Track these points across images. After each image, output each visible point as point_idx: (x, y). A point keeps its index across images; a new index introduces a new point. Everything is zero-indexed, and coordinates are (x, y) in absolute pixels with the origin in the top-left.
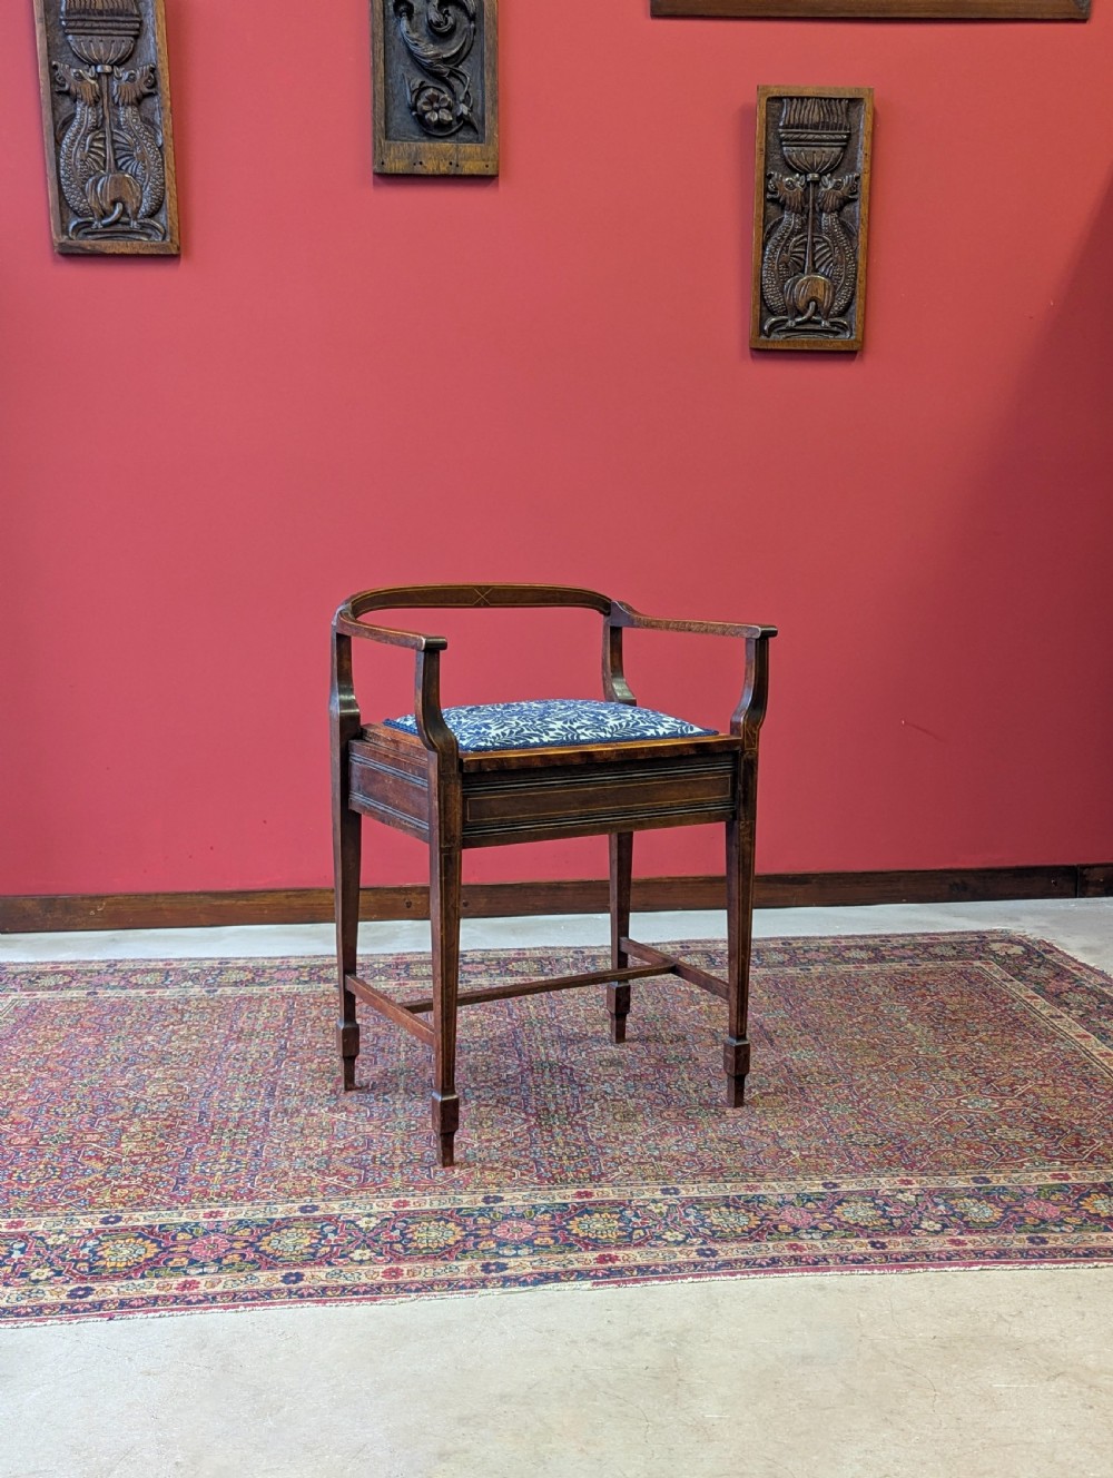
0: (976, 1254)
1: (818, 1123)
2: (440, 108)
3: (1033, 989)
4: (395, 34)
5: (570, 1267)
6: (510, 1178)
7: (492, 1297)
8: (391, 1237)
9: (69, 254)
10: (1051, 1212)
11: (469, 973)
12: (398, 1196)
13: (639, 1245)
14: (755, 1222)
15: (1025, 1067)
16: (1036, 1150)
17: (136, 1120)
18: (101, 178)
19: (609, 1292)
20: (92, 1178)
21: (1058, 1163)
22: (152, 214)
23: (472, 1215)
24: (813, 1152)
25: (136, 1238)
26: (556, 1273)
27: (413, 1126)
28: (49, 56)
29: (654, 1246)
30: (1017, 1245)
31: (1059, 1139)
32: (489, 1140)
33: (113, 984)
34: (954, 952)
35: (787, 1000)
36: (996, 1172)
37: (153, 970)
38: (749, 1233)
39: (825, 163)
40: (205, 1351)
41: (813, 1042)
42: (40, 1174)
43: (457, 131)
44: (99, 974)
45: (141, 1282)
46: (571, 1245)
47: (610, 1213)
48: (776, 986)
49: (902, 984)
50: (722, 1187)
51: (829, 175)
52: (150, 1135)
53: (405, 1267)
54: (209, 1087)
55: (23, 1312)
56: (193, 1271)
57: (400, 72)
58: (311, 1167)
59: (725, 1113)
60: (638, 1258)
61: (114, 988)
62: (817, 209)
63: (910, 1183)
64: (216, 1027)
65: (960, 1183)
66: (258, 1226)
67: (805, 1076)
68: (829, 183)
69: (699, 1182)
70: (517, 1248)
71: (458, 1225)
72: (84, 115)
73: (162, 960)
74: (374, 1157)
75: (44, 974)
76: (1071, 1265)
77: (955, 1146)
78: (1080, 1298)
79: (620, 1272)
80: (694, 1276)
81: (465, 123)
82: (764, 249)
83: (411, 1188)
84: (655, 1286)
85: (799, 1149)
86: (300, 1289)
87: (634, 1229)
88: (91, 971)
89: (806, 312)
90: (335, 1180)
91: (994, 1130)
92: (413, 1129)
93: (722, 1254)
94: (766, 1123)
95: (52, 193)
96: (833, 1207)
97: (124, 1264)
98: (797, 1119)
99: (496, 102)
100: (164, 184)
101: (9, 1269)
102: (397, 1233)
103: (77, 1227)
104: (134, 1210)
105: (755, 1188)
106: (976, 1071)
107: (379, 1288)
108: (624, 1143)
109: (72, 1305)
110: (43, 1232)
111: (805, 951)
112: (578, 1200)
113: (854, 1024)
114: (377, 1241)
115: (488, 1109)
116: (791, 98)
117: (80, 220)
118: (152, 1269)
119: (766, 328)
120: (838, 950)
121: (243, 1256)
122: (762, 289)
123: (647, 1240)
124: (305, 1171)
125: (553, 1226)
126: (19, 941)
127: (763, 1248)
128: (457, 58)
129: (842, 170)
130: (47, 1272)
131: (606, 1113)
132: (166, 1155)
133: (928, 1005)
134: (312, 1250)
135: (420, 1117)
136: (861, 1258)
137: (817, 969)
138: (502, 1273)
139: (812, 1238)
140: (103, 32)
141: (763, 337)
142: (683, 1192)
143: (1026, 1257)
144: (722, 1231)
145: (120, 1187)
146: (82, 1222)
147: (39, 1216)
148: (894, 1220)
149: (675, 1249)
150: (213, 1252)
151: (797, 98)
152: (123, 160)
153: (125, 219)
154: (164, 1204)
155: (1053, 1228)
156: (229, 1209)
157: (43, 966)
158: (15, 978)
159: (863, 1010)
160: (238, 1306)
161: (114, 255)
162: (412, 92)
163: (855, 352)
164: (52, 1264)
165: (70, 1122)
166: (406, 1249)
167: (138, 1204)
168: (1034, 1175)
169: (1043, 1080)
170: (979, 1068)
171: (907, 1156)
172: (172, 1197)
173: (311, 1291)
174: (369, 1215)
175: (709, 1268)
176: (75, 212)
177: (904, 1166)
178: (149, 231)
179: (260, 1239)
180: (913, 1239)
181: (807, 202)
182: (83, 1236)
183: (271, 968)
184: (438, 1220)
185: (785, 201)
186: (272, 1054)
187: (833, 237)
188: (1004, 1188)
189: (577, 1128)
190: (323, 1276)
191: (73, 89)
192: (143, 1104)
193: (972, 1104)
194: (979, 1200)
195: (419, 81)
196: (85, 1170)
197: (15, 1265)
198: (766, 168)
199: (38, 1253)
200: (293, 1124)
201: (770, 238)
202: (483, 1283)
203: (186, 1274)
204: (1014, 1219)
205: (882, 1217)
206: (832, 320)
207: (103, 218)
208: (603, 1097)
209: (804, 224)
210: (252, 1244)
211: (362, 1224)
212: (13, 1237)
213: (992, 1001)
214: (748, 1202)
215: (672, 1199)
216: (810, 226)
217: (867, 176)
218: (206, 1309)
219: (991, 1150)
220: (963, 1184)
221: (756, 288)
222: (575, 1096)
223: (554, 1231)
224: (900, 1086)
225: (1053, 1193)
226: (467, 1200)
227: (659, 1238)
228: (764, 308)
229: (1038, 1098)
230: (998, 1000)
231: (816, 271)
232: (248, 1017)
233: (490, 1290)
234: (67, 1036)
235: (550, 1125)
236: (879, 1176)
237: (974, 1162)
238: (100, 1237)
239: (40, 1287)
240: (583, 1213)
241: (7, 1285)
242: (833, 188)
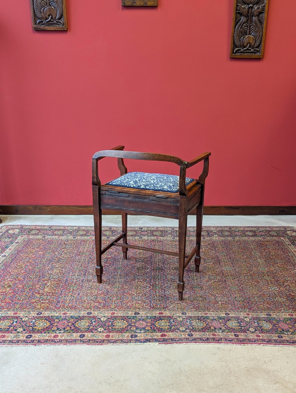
0: (262, 340)
1: (228, 293)
5: (154, 337)
6: (142, 306)
7: (132, 346)
8: (109, 324)
9: (37, 30)
10: (285, 327)
11: (143, 235)
12: (113, 311)
13: (173, 331)
14: (205, 325)
15: (288, 276)
16: (286, 305)
17: (49, 281)
18: (45, 8)
19: (163, 346)
20: (36, 300)
21: (291, 310)
22: (60, 19)
23: (131, 318)
24: (224, 302)
25: (45, 320)
26: (150, 339)
27: (120, 287)
29: (177, 332)
30: (274, 338)
31: (293, 302)
32: (139, 293)
33: (49, 234)
34: (276, 234)
35: (227, 249)
36: (273, 312)
37: (61, 230)
38: (203, 329)
40: (57, 358)
41: (231, 264)
42: (23, 297)
44: (47, 230)
45: (44, 334)
46: (155, 330)
47: (167, 320)
48: (225, 244)
49: (260, 245)
50: (198, 313)
51: (256, 5)
53: (111, 334)
54: (69, 271)
55: (14, 342)
56: (57, 332)
58: (92, 300)
59: (203, 288)
60: (172, 336)
61: (50, 235)
62: (252, 15)
63: (249, 315)
64: (74, 250)
65: (263, 315)
66: (76, 318)
67: (227, 276)
68: (255, 7)
69: (192, 311)
70: (141, 330)
71: (127, 321)
73: (63, 226)
74: (108, 297)
75: (32, 229)
76: (288, 346)
77: (264, 303)
78: (288, 357)
79: (166, 340)
80: (185, 343)
82: (235, 28)
83: (116, 308)
84: (175, 345)
85: (221, 301)
86: (84, 340)
87: (172, 326)
88: (44, 229)
89: (247, 46)
90: (97, 304)
91: (275, 298)
92: (120, 288)
93: (194, 336)
94: (213, 291)
95: (32, 13)
96: (227, 322)
97: (41, 328)
98: (222, 291)
100: (63, 10)
101: (12, 328)
102: (110, 323)
103: (31, 315)
104: (45, 311)
105: (207, 314)
106: (274, 277)
107: (103, 341)
109: (27, 340)
110: (22, 317)
111: (235, 232)
112: (159, 315)
113: (244, 258)
114: (105, 325)
115: (140, 282)
117: (40, 21)
118: (47, 331)
119: (234, 51)
120: (244, 231)
121: (71, 328)
122: (234, 40)
123: (175, 330)
124: (90, 301)
125: (151, 323)
126: (28, 217)
127: (205, 334)
129: (260, 3)
130: (21, 330)
131: (171, 286)
132: (56, 293)
133: (265, 253)
134: (88, 327)
135: (122, 284)
136: (231, 340)
137: (237, 238)
138: (136, 338)
139: (219, 332)
141: (234, 54)
142: (187, 314)
143: (276, 342)
144: (195, 328)
145: (43, 303)
146: (32, 314)
147: (22, 311)
148: (242, 327)
149: (182, 333)
150: (63, 326)
152: (51, 3)
153: (52, 20)
154: (53, 309)
155: (285, 333)
156: (69, 312)
157: (33, 227)
158: (25, 230)
159: (247, 253)
160: (67, 344)
161: (49, 31)
163: (261, 59)
164: (23, 327)
165: (33, 281)
166: (112, 329)
167: (47, 309)
168: (284, 314)
169: (293, 281)
170: (275, 276)
171: (250, 306)
172: (55, 307)
173: (86, 341)
174: (104, 317)
175: (190, 340)
176: (39, 18)
177: (249, 309)
179: (75, 322)
180: (246, 334)
181: (249, 13)
182: (32, 318)
183: (91, 230)
184: (122, 319)
185: (242, 13)
186: (87, 260)
187: (256, 24)
188: (274, 318)
189: (163, 290)
190: (90, 336)
192: (52, 275)
193: (271, 288)
194: (267, 322)
196: (35, 297)
197: (14, 326)
198: (237, 3)
199: (20, 323)
200: (89, 285)
201: (237, 24)
202: (130, 341)
204: (275, 329)
205: (239, 326)
206: (254, 49)
207: (46, 20)
208: (171, 280)
209: (247, 20)
210: (73, 324)
211: (102, 319)
212: (14, 317)
213: (283, 252)
214: (204, 318)
215: (184, 316)
216: (249, 21)
217: (267, 5)
218: (59, 344)
219: (273, 304)
220: (263, 316)
221: (232, 40)
222: (164, 280)
223: (151, 325)
224: (252, 281)
225: (288, 321)
226: (131, 313)
227: (178, 329)
228: (234, 46)
229: (290, 287)
230: (286, 252)
231: (250, 34)
232: (83, 247)
233: (132, 344)
234: (36, 251)
235: (156, 289)
236: (241, 312)
237: (268, 308)
238: (36, 319)
239: (19, 334)
240: (160, 320)
241: (11, 333)
242: (257, 9)
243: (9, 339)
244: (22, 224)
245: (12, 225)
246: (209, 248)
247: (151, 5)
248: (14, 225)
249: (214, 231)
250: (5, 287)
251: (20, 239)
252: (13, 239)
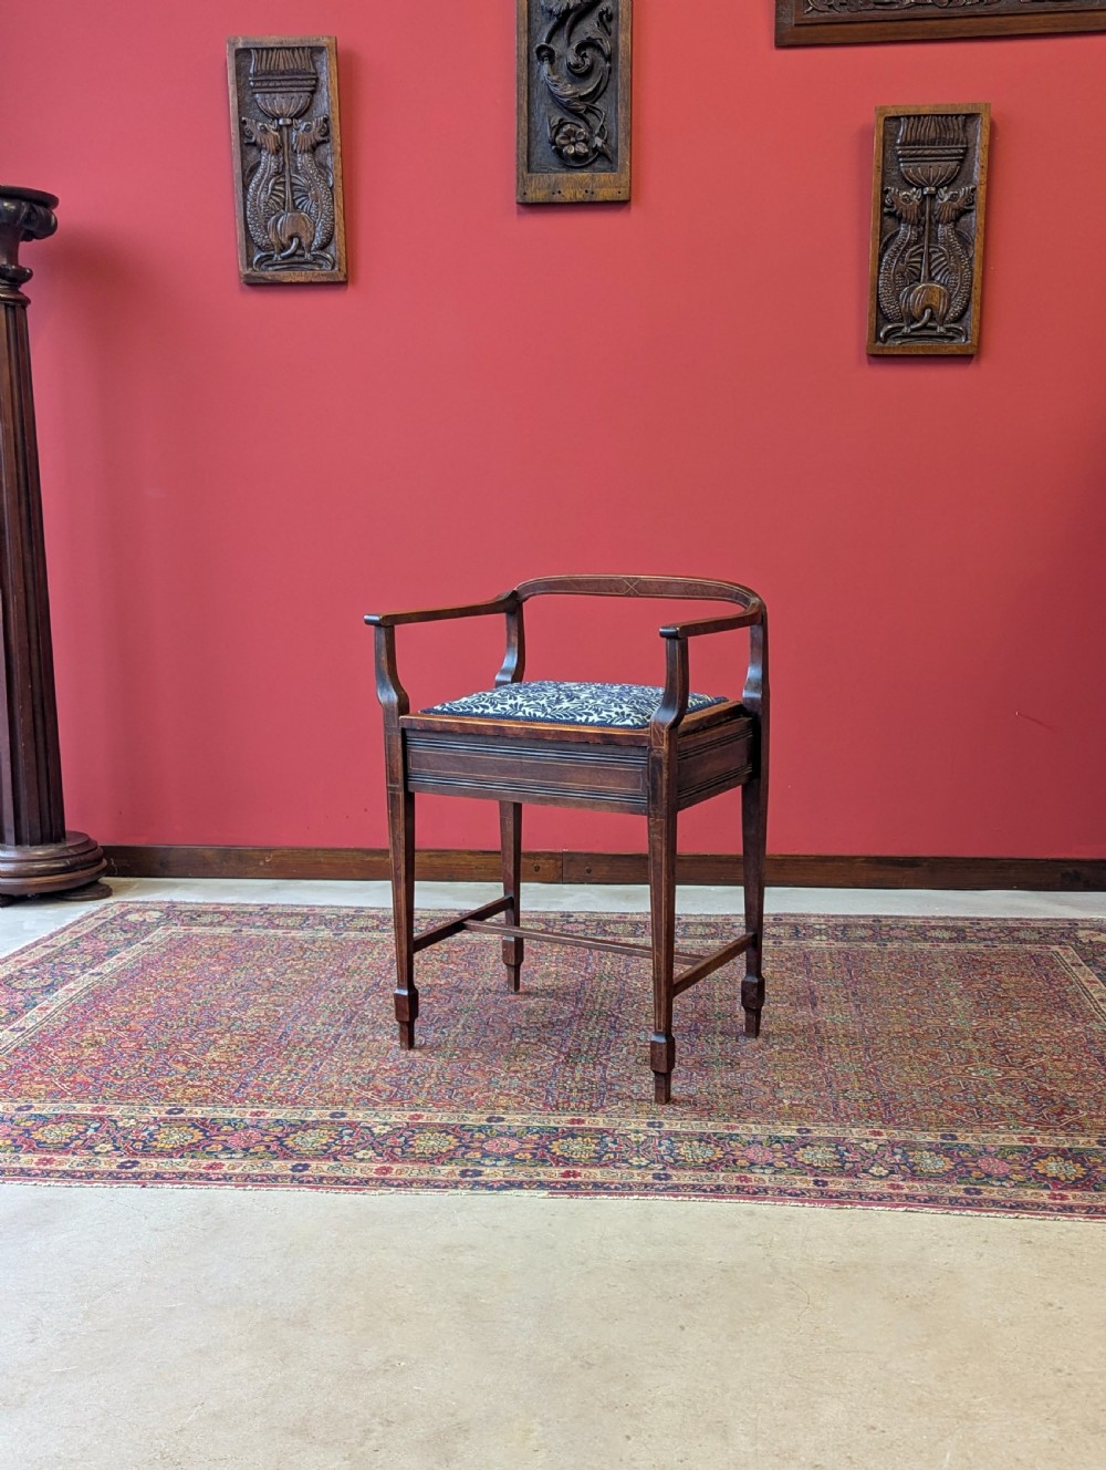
0: (907, 1198)
1: (821, 1078)
2: (577, 141)
3: (1098, 975)
4: (538, 78)
5: (536, 1178)
6: (519, 1103)
7: (459, 1196)
8: (395, 1142)
9: (254, 284)
10: (997, 1167)
12: (416, 1110)
13: (606, 1165)
14: (719, 1154)
15: (1048, 1043)
16: (1017, 1115)
17: (228, 1035)
18: (280, 217)
19: (563, 1201)
20: (172, 1078)
21: (1032, 1128)
22: (323, 247)
23: (472, 1130)
24: (804, 1102)
25: (189, 1127)
26: (522, 1182)
27: (456, 1055)
28: (239, 112)
29: (619, 1168)
30: (953, 1194)
31: (1044, 1108)
32: (516, 1072)
33: (258, 924)
34: (1037, 937)
35: (849, 971)
36: (967, 1131)
37: (297, 914)
38: (708, 1164)
39: (941, 177)
40: (207, 1217)
41: (853, 1008)
42: (133, 1071)
43: (595, 160)
44: (251, 915)
45: (179, 1160)
46: (545, 1161)
47: (592, 1138)
48: (847, 959)
49: (970, 964)
50: (704, 1125)
51: (945, 188)
52: (234, 1047)
53: (396, 1167)
54: (300, 1012)
55: (79, 1174)
56: (223, 1156)
57: (542, 111)
58: (354, 1083)
59: (739, 1064)
60: (599, 1176)
61: (258, 927)
62: (933, 221)
63: (880, 1134)
64: (328, 964)
65: (928, 1137)
66: (291, 1125)
67: (829, 1038)
68: (945, 196)
69: (685, 1119)
70: (497, 1160)
71: (456, 1137)
72: (268, 162)
73: (307, 906)
74: (411, 1078)
75: (205, 913)
76: (993, 1214)
77: (940, 1106)
78: (986, 1241)
79: (577, 1186)
80: (640, 1195)
81: (600, 154)
82: (880, 260)
83: (430, 1105)
84: (603, 1199)
85: (792, 1099)
86: (303, 1177)
87: (607, 1152)
88: (244, 913)
89: (922, 319)
90: (369, 1094)
91: (985, 1095)
92: (455, 1057)
93: (675, 1179)
94: (772, 1074)
95: (240, 232)
96: (797, 1149)
97: (171, 1146)
98: (803, 1074)
99: (630, 133)
100: (333, 220)
101: (80, 1142)
102: (401, 1140)
103: (146, 1115)
104: (196, 1105)
105: (733, 1128)
106: (997, 1043)
108: (635, 1082)
109: (118, 1173)
110: (118, 1117)
111: (892, 929)
112: (569, 1126)
113: (902, 995)
114: (382, 1145)
115: (528, 1046)
116: (908, 117)
117: (264, 254)
118: (191, 1152)
119: (882, 335)
120: (922, 930)
121: (268, 1147)
122: (878, 298)
123: (614, 1162)
124: (348, 1085)
125: (537, 1144)
126: (197, 884)
128: (595, 95)
129: (959, 182)
130: (109, 1147)
131: (631, 1056)
132: (240, 1064)
133: (983, 983)
134: (325, 1148)
135: (466, 1048)
136: (799, 1192)
137: (893, 946)
138: (476, 1179)
139: (763, 1173)
140: (284, 89)
141: (879, 344)
142: (667, 1126)
143: (954, 1203)
144: (684, 1161)
145: (193, 1086)
146: (152, 1112)
147: (120, 1104)
148: (847, 1164)
149: (635, 1172)
150: (245, 1143)
151: (914, 116)
152: (299, 200)
153: (299, 252)
154: (223, 1102)
155: (994, 1183)
156: (272, 1111)
157: (208, 907)
158: (180, 914)
159: (918, 984)
160: (247, 1186)
161: (291, 284)
162: (552, 129)
163: (971, 356)
164: (115, 1141)
165: (174, 1033)
166: (403, 1152)
167: (201, 1101)
168: (1002, 1136)
169: (1059, 1055)
170: (1002, 1041)
171: (890, 1112)
172: (232, 1097)
173: (311, 1179)
174: (385, 1124)
175: (657, 1190)
176: (259, 248)
177: (883, 1120)
178: (321, 262)
179: (287, 1135)
180: (856, 1181)
181: (923, 214)
182: (148, 1122)
184: (440, 1132)
185: (901, 214)
186: (364, 989)
187: (950, 247)
188: (967, 1145)
189: (599, 1067)
190: (325, 1168)
191: (259, 140)
192: (239, 1022)
193: (977, 1071)
194: (937, 1153)
195: (559, 118)
196: (170, 1071)
197: (87, 1139)
198: (883, 185)
199: (108, 1132)
200: (356, 1047)
201: (887, 248)
202: (456, 1185)
203: (216, 1157)
204: (961, 1172)
205: (837, 1160)
206: (949, 326)
207: (282, 251)
208: (634, 1043)
209: (920, 236)
210: (279, 1139)
211: (376, 1131)
212: (93, 1118)
213: (1049, 983)
214: (721, 1139)
215: (653, 1132)
216: (926, 237)
217: (984, 187)
218: (220, 1185)
219: (973, 1112)
220: (929, 1139)
221: (872, 297)
222: (609, 1041)
223: (536, 1149)
224: (915, 1051)
225: (1012, 1153)
226: (474, 1119)
227: (626, 1161)
228: (881, 316)
229: (1045, 1070)
230: (1056, 982)
231: (932, 279)
232: (359, 958)
233: (459, 1191)
234: (202, 964)
235: (576, 1063)
236: (854, 1127)
237: (952, 1121)
238: (161, 1123)
239: (99, 1158)
240: (568, 1136)
241: (74, 1154)
242: (949, 200)
243: (66, 1167)
244: (175, 900)
245: (142, 902)
246: (787, 969)
247: (608, 199)
248: (148, 903)
249: (817, 927)
250: (81, 1047)
251: (158, 935)
252: (136, 933)
